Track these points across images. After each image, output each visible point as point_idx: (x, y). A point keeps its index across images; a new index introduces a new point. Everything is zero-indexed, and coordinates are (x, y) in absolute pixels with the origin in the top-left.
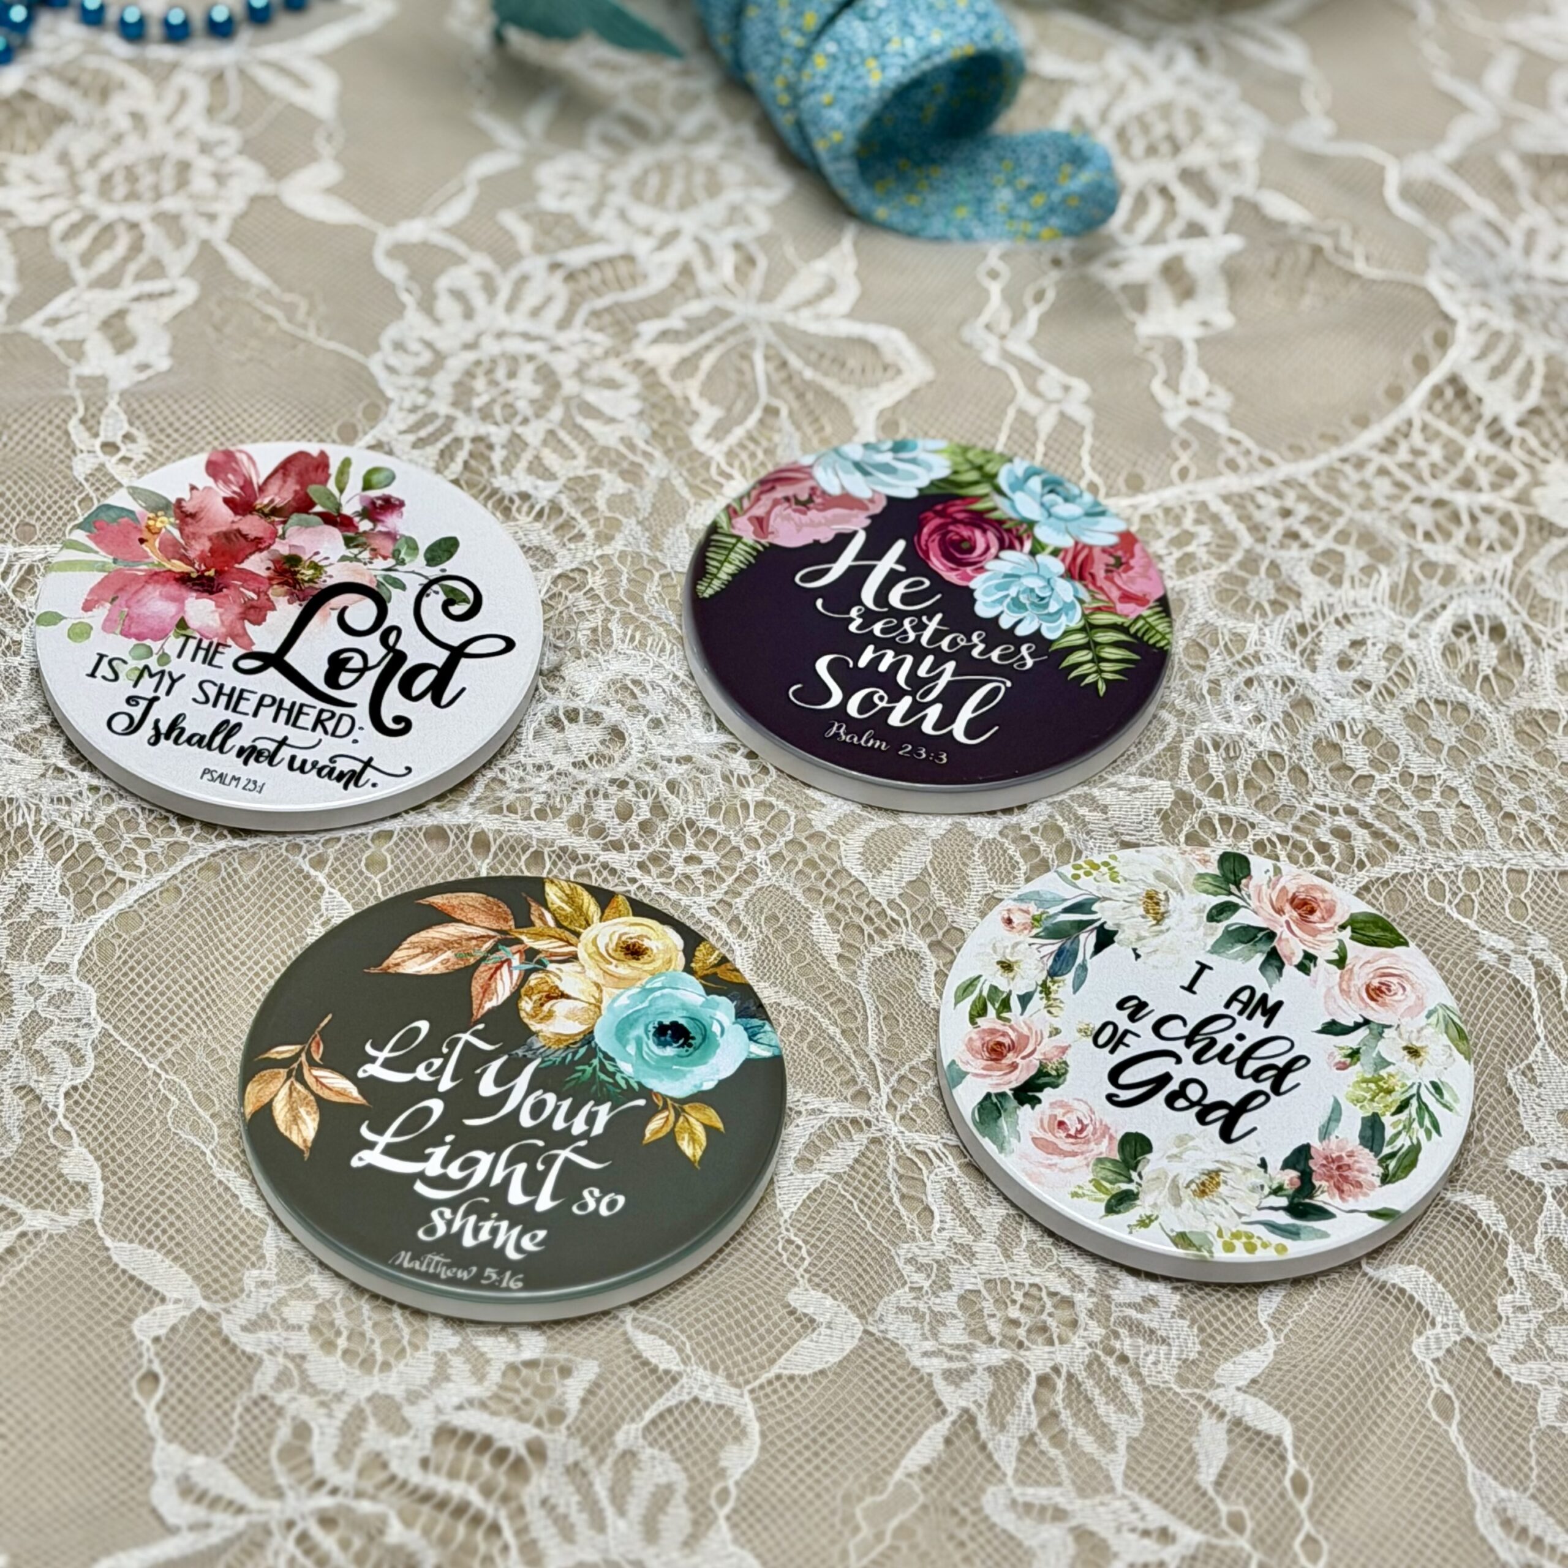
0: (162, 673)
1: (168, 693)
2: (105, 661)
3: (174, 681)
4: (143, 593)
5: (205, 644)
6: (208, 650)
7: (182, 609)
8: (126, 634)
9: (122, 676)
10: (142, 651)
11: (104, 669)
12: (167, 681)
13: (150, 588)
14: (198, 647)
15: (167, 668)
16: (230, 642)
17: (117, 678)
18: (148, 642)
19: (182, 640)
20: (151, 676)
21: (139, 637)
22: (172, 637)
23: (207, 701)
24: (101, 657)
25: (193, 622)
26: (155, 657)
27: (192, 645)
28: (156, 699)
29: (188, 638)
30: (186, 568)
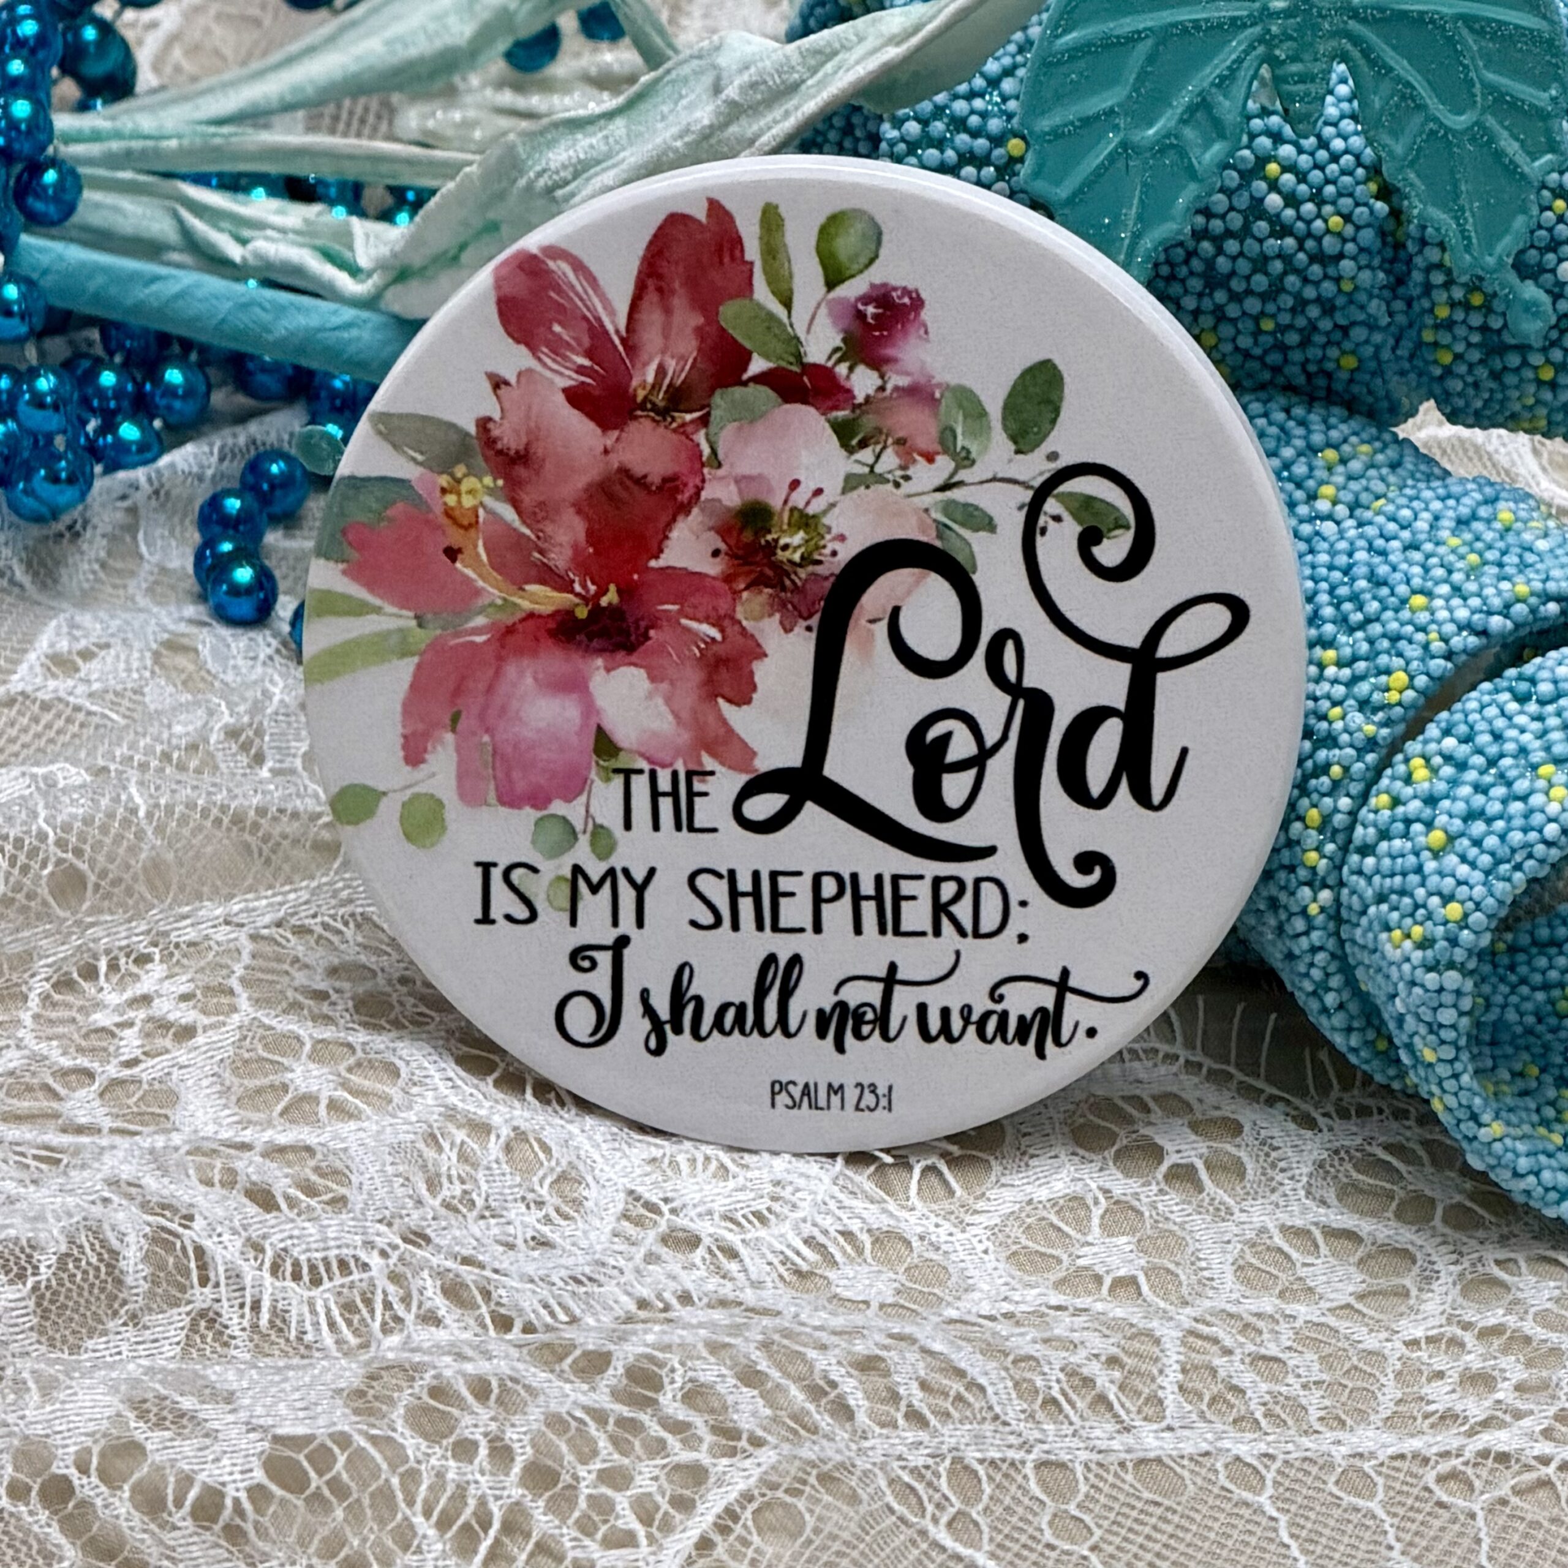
0: (611, 872)
1: (640, 923)
2: (496, 874)
3: (640, 889)
4: (503, 688)
5: (664, 784)
6: (674, 794)
7: (589, 708)
8: (510, 799)
9: (540, 905)
10: (555, 832)
11: (503, 901)
12: (627, 895)
13: (511, 670)
14: (655, 794)
15: (617, 862)
16: (709, 763)
17: (533, 916)
18: (558, 807)
19: (619, 781)
20: (595, 889)
21: (538, 799)
22: (598, 785)
23: (718, 923)
24: (486, 868)
25: (624, 733)
26: (584, 841)
27: (640, 786)
28: (623, 942)
29: (628, 774)
30: (563, 599)
